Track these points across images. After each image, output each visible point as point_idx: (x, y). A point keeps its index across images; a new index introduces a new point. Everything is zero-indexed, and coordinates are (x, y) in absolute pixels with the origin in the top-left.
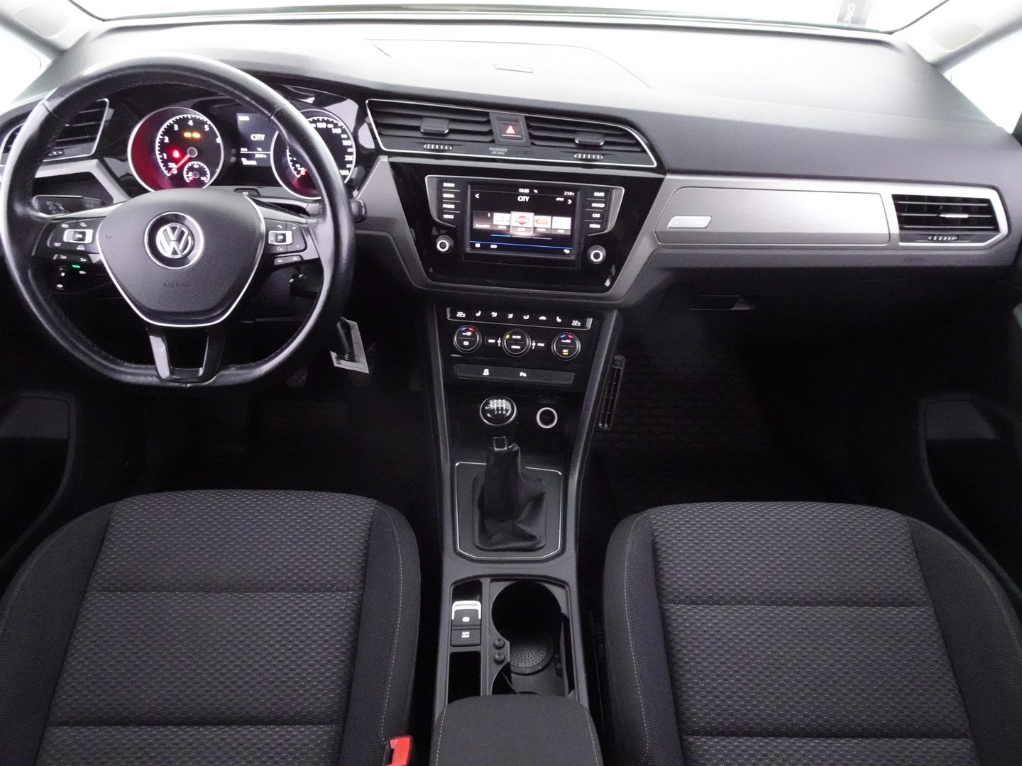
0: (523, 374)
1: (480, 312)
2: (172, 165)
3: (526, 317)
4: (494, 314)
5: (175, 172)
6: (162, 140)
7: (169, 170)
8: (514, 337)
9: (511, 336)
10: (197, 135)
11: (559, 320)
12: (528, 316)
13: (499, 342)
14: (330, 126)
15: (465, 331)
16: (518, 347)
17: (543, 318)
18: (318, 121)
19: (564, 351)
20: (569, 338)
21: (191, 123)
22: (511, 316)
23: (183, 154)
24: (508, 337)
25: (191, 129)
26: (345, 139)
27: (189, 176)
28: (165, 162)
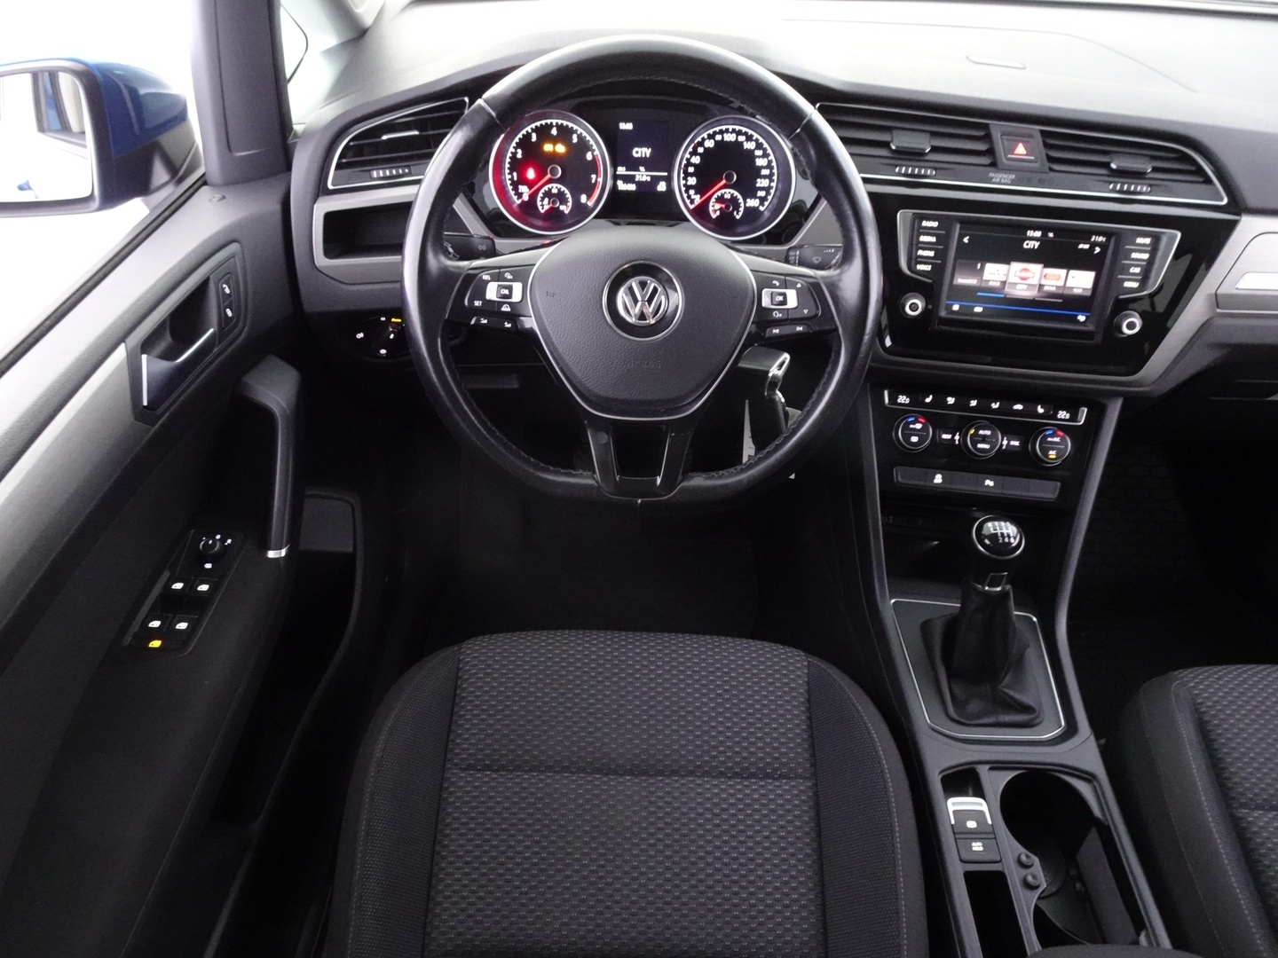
0: (989, 483)
1: (931, 397)
2: (523, 189)
3: (995, 406)
4: (951, 400)
5: (526, 198)
6: (514, 154)
7: (520, 195)
8: (981, 432)
9: (977, 430)
10: (560, 149)
11: (1040, 410)
12: (998, 404)
13: (957, 437)
14: (742, 138)
15: (914, 423)
16: (987, 446)
17: (1019, 407)
18: (727, 131)
19: (1051, 452)
20: (1057, 436)
21: (554, 132)
22: (974, 403)
23: (540, 175)
24: (972, 431)
25: (554, 140)
26: (759, 157)
27: (543, 206)
28: (515, 185)
